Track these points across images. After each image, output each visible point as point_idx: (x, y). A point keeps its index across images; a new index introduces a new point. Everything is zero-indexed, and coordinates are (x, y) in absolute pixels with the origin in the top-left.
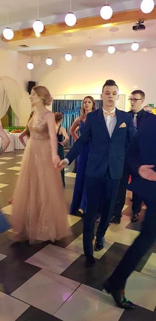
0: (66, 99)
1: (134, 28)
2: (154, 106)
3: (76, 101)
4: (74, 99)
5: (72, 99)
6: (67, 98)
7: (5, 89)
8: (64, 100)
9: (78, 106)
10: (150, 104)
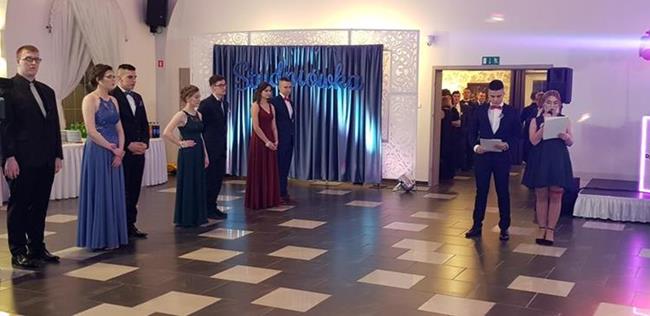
0: (252, 44)
2: (501, 63)
3: (280, 48)
4: (275, 44)
5: (269, 44)
6: (257, 41)
7: (78, 17)
8: (246, 47)
9: (286, 63)
10: (488, 58)
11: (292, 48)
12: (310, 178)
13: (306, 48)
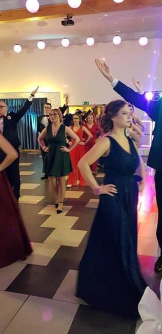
1: (63, 23)
2: (89, 104)
10: (85, 102)
11: (12, 99)
12: (23, 149)
13: (17, 99)
